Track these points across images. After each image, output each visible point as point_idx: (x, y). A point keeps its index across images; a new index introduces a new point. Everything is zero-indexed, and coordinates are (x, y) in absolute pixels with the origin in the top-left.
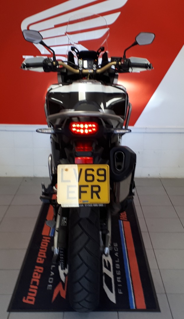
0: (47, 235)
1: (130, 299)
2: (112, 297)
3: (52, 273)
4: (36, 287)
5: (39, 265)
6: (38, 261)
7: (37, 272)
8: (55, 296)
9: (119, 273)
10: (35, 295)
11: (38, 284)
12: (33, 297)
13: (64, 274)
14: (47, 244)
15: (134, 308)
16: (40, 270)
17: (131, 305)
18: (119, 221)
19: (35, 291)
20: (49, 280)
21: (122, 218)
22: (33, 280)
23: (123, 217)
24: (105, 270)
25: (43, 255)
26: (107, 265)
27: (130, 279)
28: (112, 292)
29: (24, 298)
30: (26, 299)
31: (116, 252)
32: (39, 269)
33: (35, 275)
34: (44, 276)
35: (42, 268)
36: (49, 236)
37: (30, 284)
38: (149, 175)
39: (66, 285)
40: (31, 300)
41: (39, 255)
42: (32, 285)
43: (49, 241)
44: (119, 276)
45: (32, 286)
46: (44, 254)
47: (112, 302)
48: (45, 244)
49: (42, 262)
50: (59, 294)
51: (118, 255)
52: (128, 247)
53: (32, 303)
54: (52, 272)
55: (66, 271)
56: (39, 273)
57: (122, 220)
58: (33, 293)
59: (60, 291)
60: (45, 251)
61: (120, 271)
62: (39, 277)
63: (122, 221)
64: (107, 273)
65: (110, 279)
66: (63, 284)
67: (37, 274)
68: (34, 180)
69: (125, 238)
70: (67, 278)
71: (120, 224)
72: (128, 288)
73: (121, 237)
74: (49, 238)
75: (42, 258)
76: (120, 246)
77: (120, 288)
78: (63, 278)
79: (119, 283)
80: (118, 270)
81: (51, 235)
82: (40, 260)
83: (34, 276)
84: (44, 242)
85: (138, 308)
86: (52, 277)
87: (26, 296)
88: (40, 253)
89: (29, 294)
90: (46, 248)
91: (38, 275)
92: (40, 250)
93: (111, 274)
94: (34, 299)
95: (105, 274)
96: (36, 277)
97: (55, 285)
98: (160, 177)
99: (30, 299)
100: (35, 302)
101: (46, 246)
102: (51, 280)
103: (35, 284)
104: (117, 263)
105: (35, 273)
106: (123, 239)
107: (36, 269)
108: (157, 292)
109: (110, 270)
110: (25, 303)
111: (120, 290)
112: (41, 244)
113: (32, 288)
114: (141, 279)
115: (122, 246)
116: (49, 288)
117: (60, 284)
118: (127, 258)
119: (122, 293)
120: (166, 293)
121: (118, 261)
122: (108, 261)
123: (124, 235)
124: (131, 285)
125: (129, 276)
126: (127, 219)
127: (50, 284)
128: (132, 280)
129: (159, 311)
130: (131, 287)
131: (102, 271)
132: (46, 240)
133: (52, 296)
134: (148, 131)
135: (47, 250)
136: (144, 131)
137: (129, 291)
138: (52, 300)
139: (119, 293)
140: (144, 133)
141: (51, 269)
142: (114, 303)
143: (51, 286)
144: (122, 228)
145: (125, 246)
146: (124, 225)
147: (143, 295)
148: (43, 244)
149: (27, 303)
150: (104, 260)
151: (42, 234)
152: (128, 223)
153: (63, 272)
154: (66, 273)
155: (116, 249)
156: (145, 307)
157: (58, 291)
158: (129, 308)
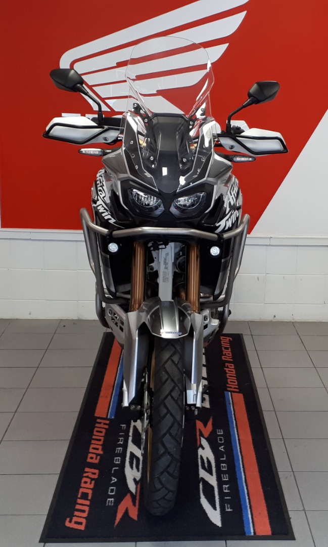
0: (105, 417)
1: (244, 519)
2: (215, 517)
3: (114, 480)
4: (88, 503)
5: (92, 466)
6: (89, 460)
7: (87, 477)
8: (119, 516)
9: (225, 478)
10: (85, 515)
11: (90, 497)
12: (84, 518)
13: (135, 480)
14: (104, 431)
15: (252, 534)
16: (94, 474)
17: (246, 529)
18: (225, 392)
19: (87, 509)
20: (109, 491)
21: (231, 387)
22: (81, 490)
23: (233, 387)
24: (203, 474)
25: (97, 449)
26: (206, 465)
27: (245, 488)
28: (215, 508)
29: (68, 519)
30: (70, 522)
31: (221, 445)
32: (91, 473)
33: (86, 482)
34: (101, 485)
35: (97, 471)
36: (106, 419)
37: (77, 498)
38: (275, 316)
39: (138, 498)
40: (80, 523)
41: (91, 450)
42: (79, 498)
43: (107, 427)
44: (226, 483)
45: (79, 501)
46: (100, 447)
47: (215, 525)
48: (101, 432)
49: (96, 461)
50: (126, 513)
51: (224, 448)
52: (242, 436)
53: (82, 527)
54: (113, 478)
55: (138, 476)
56: (92, 479)
57: (231, 392)
58: (84, 511)
59: (128, 508)
60: (101, 443)
61: (227, 475)
62: (92, 486)
63: (230, 393)
64: (206, 479)
65: (212, 487)
66: (133, 497)
67: (88, 480)
68: (77, 324)
69: (235, 419)
70: (139, 486)
71: (226, 399)
72: (242, 503)
73: (230, 419)
74: (108, 422)
75: (97, 455)
76: (228, 436)
77: (228, 502)
78: (132, 486)
79: (227, 495)
80: (224, 472)
81: (110, 416)
82: (93, 458)
83: (83, 485)
84: (97, 427)
85: (259, 533)
86: (113, 485)
87: (71, 516)
88: (92, 446)
89: (76, 513)
90: (102, 438)
91: (91, 483)
92: (93, 442)
93: (212, 480)
94: (84, 521)
95: (202, 479)
96: (87, 486)
97: (119, 499)
98: (292, 321)
99: (78, 521)
100: (86, 527)
101: (103, 434)
102: (112, 491)
103: (84, 496)
104: (223, 462)
105: (84, 480)
106: (233, 422)
107: (87, 472)
108: (289, 509)
109: (211, 474)
110: (69, 527)
111: (229, 506)
112: (93, 432)
113: (80, 504)
114: (263, 488)
115: (232, 433)
116: (110, 504)
117: (128, 498)
118: (239, 453)
119: (231, 510)
120: (304, 510)
121: (225, 459)
122: (207, 458)
123: (233, 416)
124: (247, 497)
125: (242, 483)
126: (237, 390)
127: (111, 497)
128: (247, 489)
129: (293, 538)
130: (247, 501)
131: (199, 475)
132: (102, 425)
133: (115, 516)
134: (273, 242)
135: (104, 442)
136: (267, 242)
137: (243, 507)
138: (114, 523)
139: (227, 510)
140: (267, 245)
141: (113, 472)
142: (218, 526)
143: (113, 499)
144: (230, 404)
145: (235, 434)
146: (233, 399)
147: (265, 513)
148: (97, 431)
149: (72, 528)
150: (201, 456)
151: (96, 415)
152: (241, 396)
153: (133, 478)
154: (138, 479)
155: (221, 440)
156: (269, 533)
157: (125, 509)
158: (244, 534)
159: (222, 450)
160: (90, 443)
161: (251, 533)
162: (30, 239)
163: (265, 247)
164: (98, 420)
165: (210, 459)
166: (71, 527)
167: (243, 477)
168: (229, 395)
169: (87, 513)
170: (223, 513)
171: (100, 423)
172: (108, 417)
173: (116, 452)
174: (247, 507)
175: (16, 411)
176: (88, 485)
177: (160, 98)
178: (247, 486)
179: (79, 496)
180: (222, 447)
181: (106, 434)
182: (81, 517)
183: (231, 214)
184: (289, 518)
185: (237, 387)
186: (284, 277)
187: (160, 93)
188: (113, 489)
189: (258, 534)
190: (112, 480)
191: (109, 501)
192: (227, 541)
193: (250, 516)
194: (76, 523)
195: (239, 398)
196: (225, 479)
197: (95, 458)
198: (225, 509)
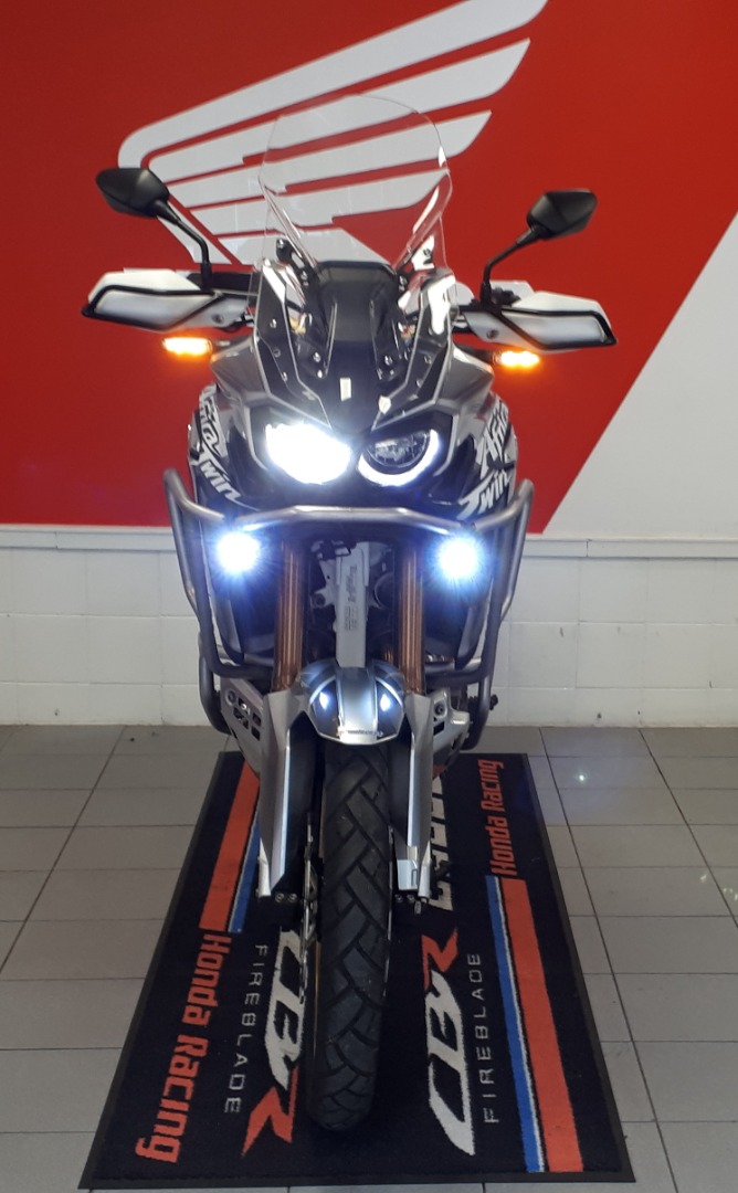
0: (221, 929)
1: (525, 1139)
2: (461, 1135)
3: (242, 1059)
4: (185, 1107)
5: (193, 1031)
6: (187, 1019)
7: (183, 1054)
8: (252, 1134)
9: (485, 1055)
10: (179, 1131)
11: (188, 1096)
12: (175, 1137)
13: (286, 1059)
14: (219, 958)
15: (542, 1169)
16: (199, 1047)
17: (528, 1161)
18: (488, 878)
19: (182, 1119)
20: (231, 1082)
21: (499, 867)
22: (170, 1081)
23: (504, 865)
24: (435, 1046)
25: (205, 997)
26: (443, 1029)
27: (528, 1075)
28: (461, 1117)
29: (141, 1141)
30: (146, 1146)
31: (477, 986)
32: (193, 1046)
33: (180, 1065)
34: (213, 1071)
35: (204, 1042)
36: (225, 933)
37: (161, 1096)
38: (599, 716)
39: (293, 1097)
40: (169, 1149)
41: (191, 999)
42: (166, 1098)
43: (226, 950)
44: (485, 1065)
45: (166, 1103)
46: (211, 993)
47: (461, 1152)
48: (213, 961)
49: (202, 1021)
50: (268, 1128)
51: (482, 994)
52: (522, 970)
53: (172, 1157)
54: (240, 1057)
55: (294, 1051)
56: (193, 1059)
57: (500, 876)
58: (176, 1124)
59: (271, 1117)
60: (214, 983)
61: (488, 1050)
62: (193, 1073)
63: (497, 879)
64: (443, 1057)
65: (456, 1075)
66: (284, 1095)
67: (186, 1061)
68: (163, 734)
69: (508, 934)
70: (295, 1071)
71: (490, 890)
72: (521, 1106)
73: (495, 934)
74: (228, 940)
75: (205, 1008)
76: (490, 966)
77: (489, 1104)
78: (281, 1073)
79: (487, 1089)
80: (483, 1043)
81: (234, 928)
82: (195, 1015)
83: (173, 1070)
84: (205, 951)
85: (556, 1168)
86: (240, 1070)
87: (148, 1134)
88: (194, 990)
89: (159, 1128)
90: (216, 974)
91: (190, 1067)
92: (196, 981)
93: (457, 1060)
94: (176, 1144)
95: (435, 1058)
96: (183, 1073)
97: (252, 1098)
98: (638, 725)
99: (164, 1143)
100: (181, 1155)
101: (217, 966)
102: (237, 1082)
103: (178, 1093)
104: (481, 1022)
105: (176, 1059)
106: (503, 939)
107: (183, 1044)
108: (623, 1116)
109: (454, 1046)
110: (144, 1157)
111: (491, 1112)
112: (196, 961)
113: (167, 1110)
114: (566, 1074)
115: (500, 962)
116: (232, 1109)
117: (272, 1095)
118: (516, 1004)
119: (497, 1121)
120: (656, 1120)
121: (484, 1016)
122: (446, 1015)
123: (504, 927)
124: (531, 1095)
125: (522, 1066)
126: (514, 873)
127: (235, 1094)
128: (532, 1077)
129: (631, 1179)
130: (532, 1101)
131: (427, 1049)
132: (215, 947)
133: (245, 1134)
134: (594, 550)
135: (221, 980)
136: (581, 551)
137: (521, 1114)
138: (243, 1147)
139: (487, 1121)
140: (580, 558)
141: (239, 1043)
142: (468, 1154)
143: (238, 1100)
144: (497, 901)
145: (507, 964)
146: (505, 893)
147: (571, 1126)
148: (205, 960)
149: (150, 1159)
150: (432, 1011)
151: (203, 926)
152: (521, 885)
153: (283, 1055)
154: (293, 1058)
155: (476, 976)
156: (578, 1167)
157: (265, 1119)
158: (523, 1169)
159: (479, 997)
160: (188, 985)
161: (538, 1167)
162: (55, 549)
163: (576, 562)
164: (208, 937)
165: (451, 1015)
166: (148, 1156)
167: (524, 1052)
168: (495, 884)
169: (182, 1127)
170: (479, 1128)
171: (211, 942)
172: (229, 930)
173: (246, 1003)
174: (530, 1113)
175: (28, 916)
176: (184, 1071)
177: (340, 233)
178: (531, 1070)
179: (166, 1093)
180: (479, 991)
181: (225, 964)
182: (169, 1136)
183: (493, 479)
184: (623, 1138)
185: (513, 866)
186: (619, 629)
187: (341, 222)
188: (240, 1079)
189: (552, 1169)
190: (236, 1059)
191: (230, 1103)
192: (487, 1185)
193: (537, 1133)
194: (160, 1148)
195: (518, 890)
196: (484, 1058)
197: (199, 1015)
198: (484, 1119)
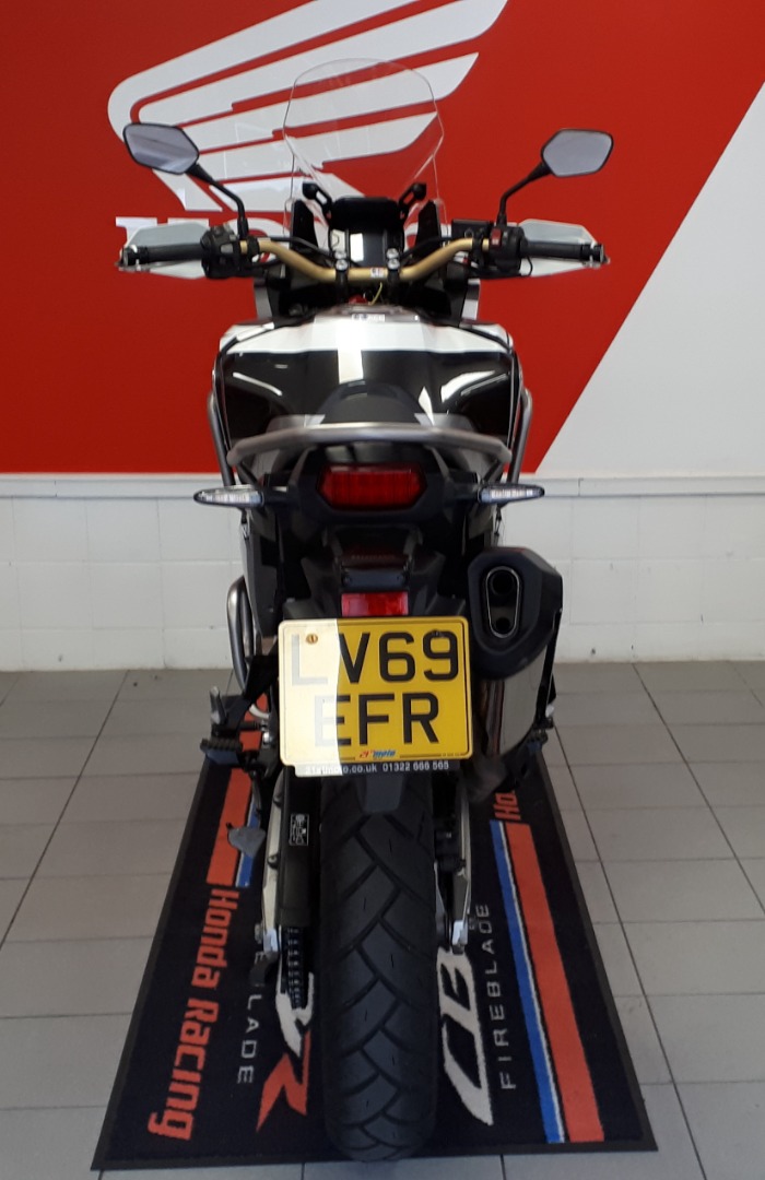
0: (229, 882)
1: (544, 1105)
2: (478, 1102)
3: (254, 1024)
4: (196, 1077)
5: (204, 994)
6: (196, 982)
7: (194, 1019)
8: (267, 1105)
9: (498, 1014)
10: (192, 1105)
11: (200, 1065)
12: (188, 1112)
13: (298, 1023)
14: (228, 915)
15: (562, 1139)
16: (209, 1012)
17: (547, 1130)
18: (492, 823)
19: (194, 1091)
20: (243, 1049)
21: (504, 812)
22: (181, 1050)
23: (507, 809)
24: (447, 1005)
25: (215, 956)
26: (455, 986)
27: (543, 1033)
28: (477, 1083)
29: (154, 1116)
30: (159, 1121)
31: (486, 938)
32: (203, 1011)
33: (191, 1032)
34: (224, 1035)
35: (214, 1006)
36: (232, 888)
37: (172, 1065)
38: (593, 651)
39: (306, 1064)
40: (181, 1125)
41: (200, 959)
42: (178, 1068)
43: (234, 906)
44: (499, 1024)
45: (178, 1074)
46: (221, 953)
47: (479, 1122)
48: (222, 918)
49: (211, 983)
50: (282, 1098)
51: (493, 946)
52: (531, 919)
53: (185, 1134)
54: (251, 1021)
55: (306, 1014)
56: (204, 1025)
57: (504, 821)
58: (188, 1097)
59: (285, 1087)
60: (223, 942)
61: (502, 1008)
62: (204, 1040)
63: (501, 825)
64: (456, 1017)
65: (470, 1036)
66: (296, 1062)
67: (196, 1026)
68: (166, 679)
69: (515, 882)
70: (308, 1036)
71: (494, 837)
72: (537, 1069)
73: (503, 883)
74: (236, 895)
75: (214, 969)
76: (500, 917)
77: (505, 1067)
78: (293, 1039)
79: (503, 1052)
80: (496, 1001)
81: (242, 881)
82: (205, 978)
83: (184, 1037)
84: (213, 907)
85: (577, 1137)
86: (252, 1036)
87: (161, 1109)
88: (202, 950)
89: (171, 1102)
90: (225, 933)
91: (202, 1034)
92: (204, 940)
93: (470, 1020)
94: (189, 1119)
95: (448, 1018)
96: (194, 1041)
97: (265, 1066)
98: (633, 660)
99: (176, 1119)
100: (195, 1132)
101: (226, 923)
102: (249, 1049)
103: (189, 1063)
104: (492, 978)
105: (187, 1025)
106: (511, 889)
107: (194, 1009)
108: (641, 1078)
109: (466, 1004)
110: (156, 1134)
111: (508, 1077)
112: (204, 918)
113: (179, 1081)
114: (582, 1033)
115: (509, 914)
116: (245, 1079)
117: (285, 1063)
118: (527, 958)
119: (514, 1087)
120: (673, 1081)
121: (495, 971)
122: (457, 972)
123: (510, 875)
124: (547, 1057)
125: (536, 1025)
126: (518, 817)
127: (247, 1062)
128: (547, 1037)
129: (651, 1146)
130: (548, 1065)
131: (439, 1009)
132: (223, 903)
133: (258, 1106)
134: (586, 489)
135: (229, 939)
136: (573, 490)
137: (538, 1079)
138: (256, 1123)
139: (504, 1087)
140: (572, 497)
141: (249, 1007)
142: (486, 1124)
143: (251, 1069)
144: (502, 848)
145: (516, 915)
146: (510, 839)
147: (589, 1091)
148: (213, 917)
149: (163, 1136)
150: (443, 967)
151: (211, 879)
152: (526, 829)
153: (294, 1019)
154: (305, 1021)
155: (485, 927)
156: (599, 1136)
157: (278, 1090)
158: (543, 1139)
159: (490, 950)
160: (197, 944)
161: (558, 1136)
162: (55, 497)
163: (569, 501)
164: (215, 892)
165: (462, 971)
166: (160, 1133)
167: (537, 1010)
168: (498, 828)
169: (195, 1100)
170: (496, 1094)
171: (219, 898)
172: (237, 884)
174: (547, 1078)
175: (35, 873)
176: (195, 1038)
178: (546, 1030)
179: (177, 1063)
180: (489, 942)
181: (232, 921)
182: (182, 1110)
184: (642, 1101)
185: (517, 810)
186: (612, 566)
188: (252, 1045)
189: (574, 1139)
190: (248, 1024)
191: (243, 1072)
192: (506, 1158)
193: (555, 1099)
194: (173, 1123)
195: (522, 835)
196: (497, 1018)
197: (208, 975)
198: (500, 1085)
